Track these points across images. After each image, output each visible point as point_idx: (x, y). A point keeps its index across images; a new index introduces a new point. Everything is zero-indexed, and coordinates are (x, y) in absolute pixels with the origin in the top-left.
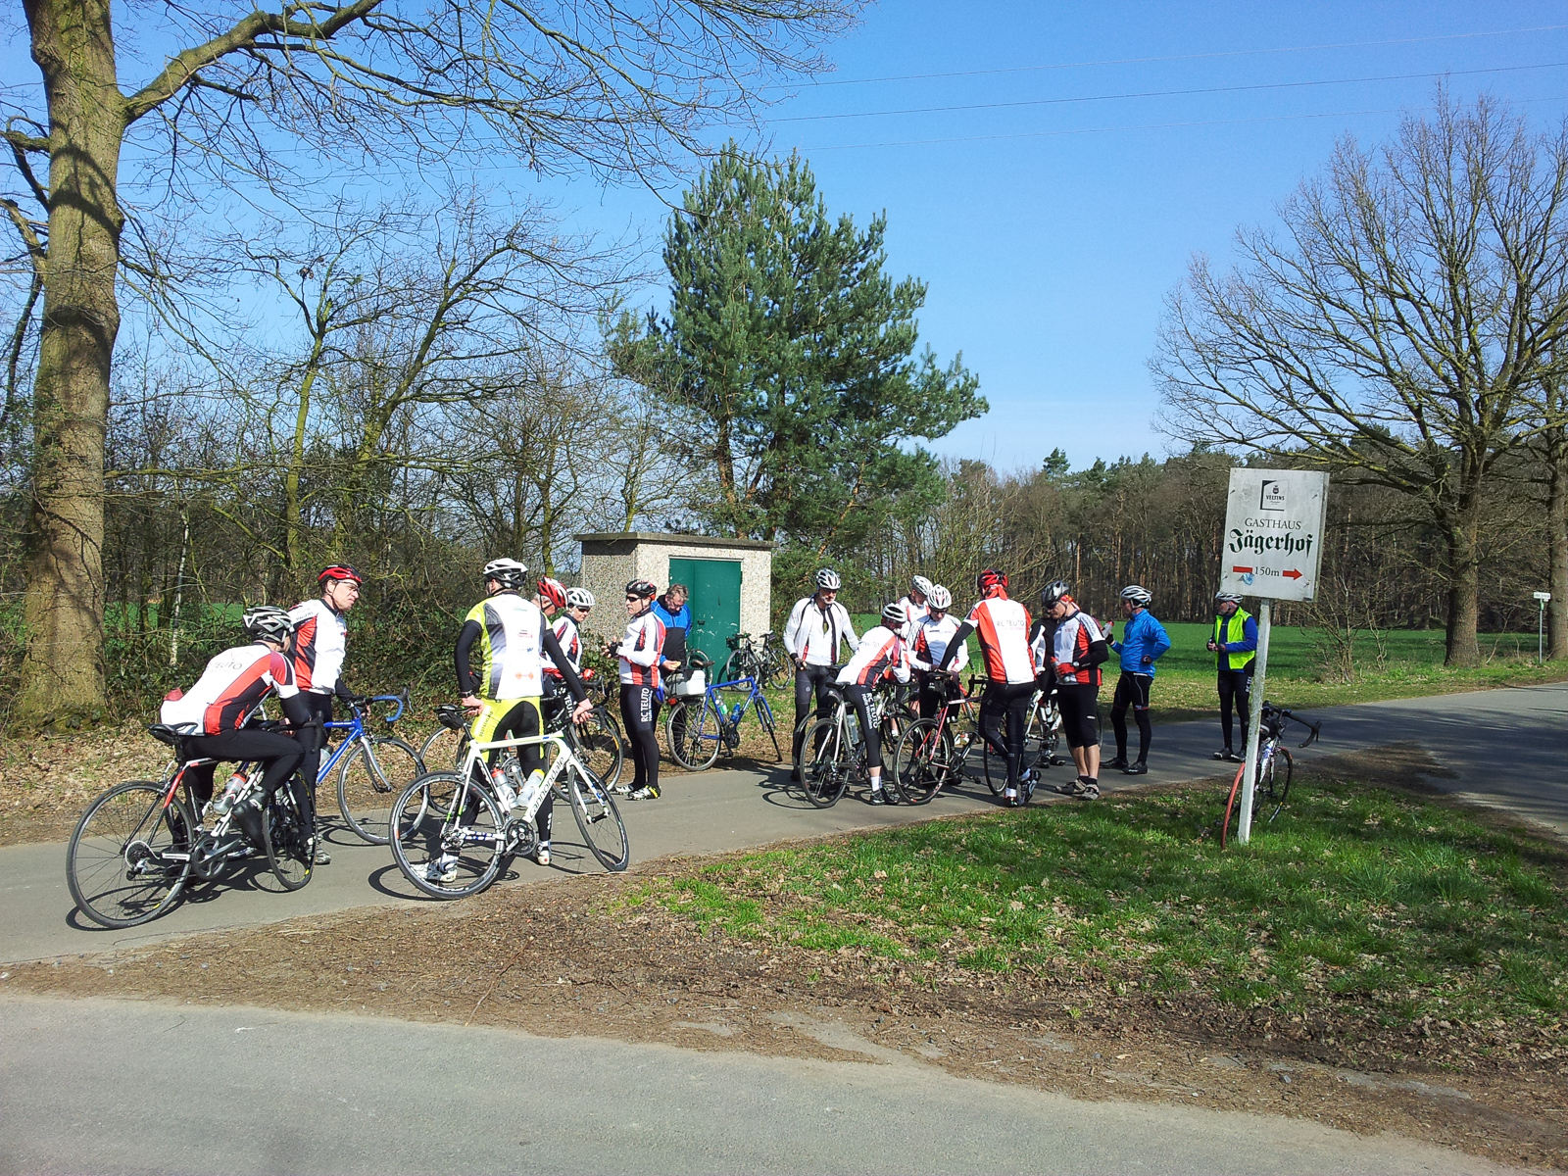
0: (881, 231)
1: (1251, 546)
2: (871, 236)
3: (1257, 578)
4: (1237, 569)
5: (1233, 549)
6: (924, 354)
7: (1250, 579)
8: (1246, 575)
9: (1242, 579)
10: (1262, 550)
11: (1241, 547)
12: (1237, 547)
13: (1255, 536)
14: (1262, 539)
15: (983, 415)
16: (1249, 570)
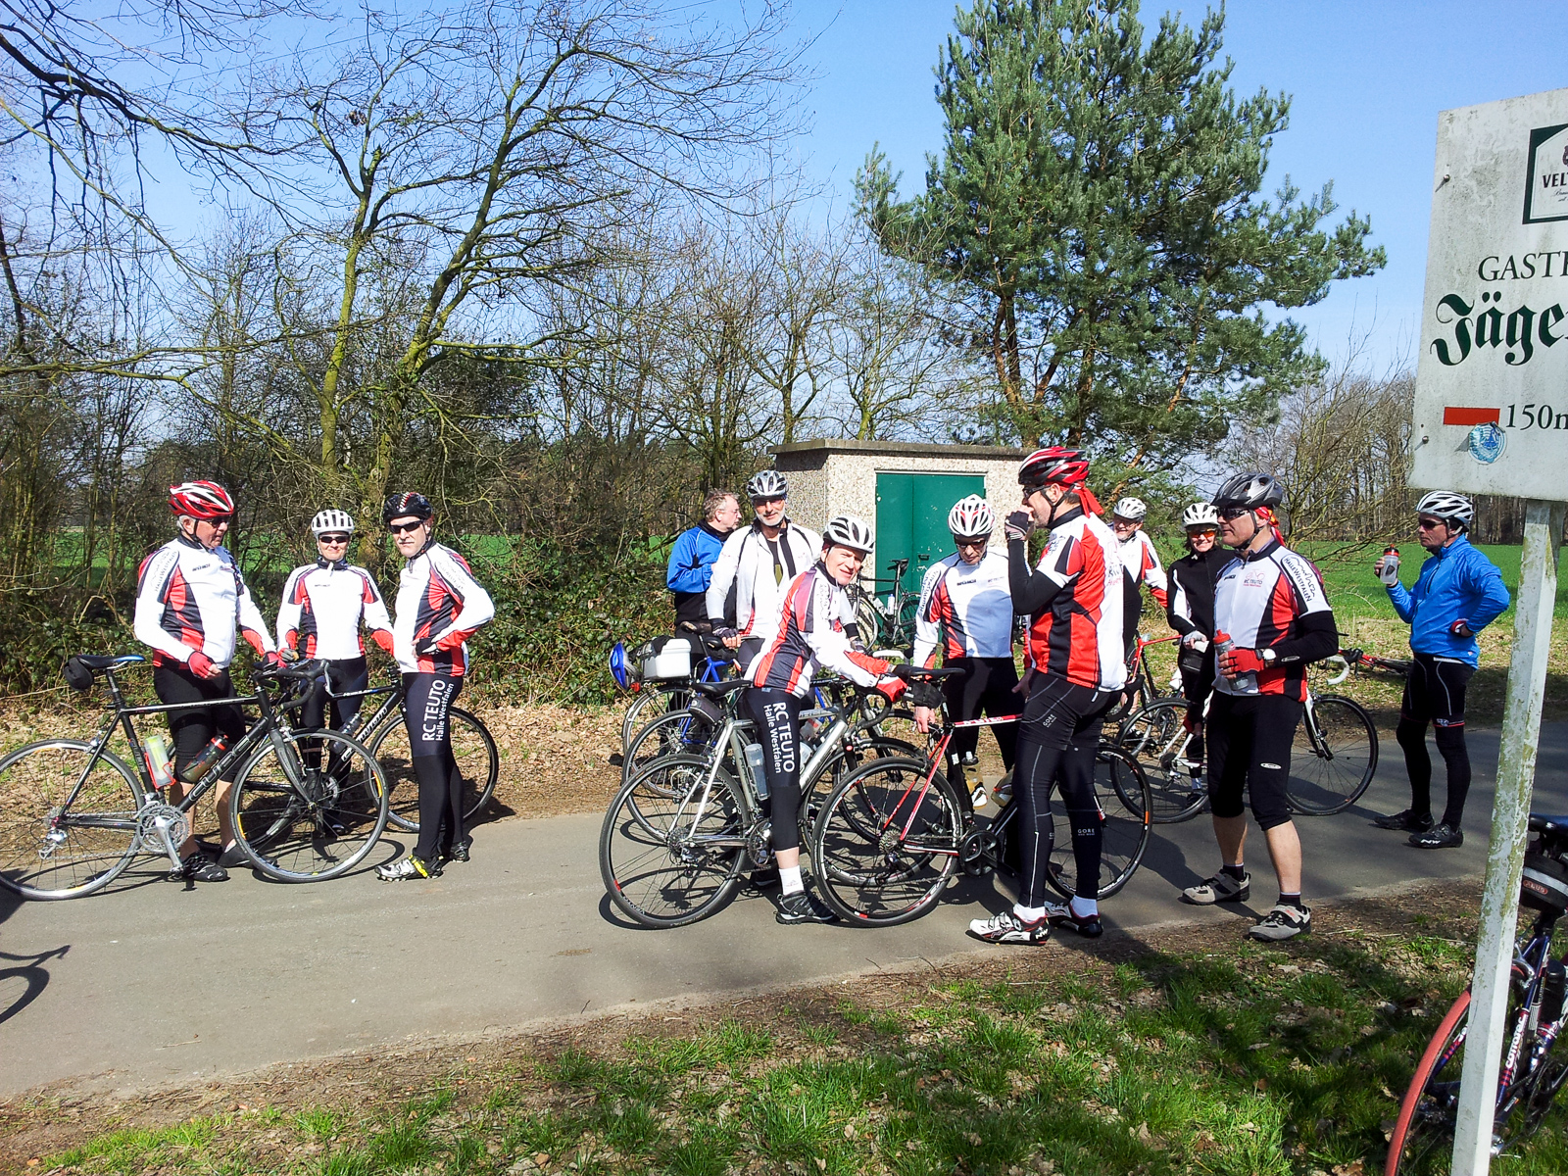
0: (1218, 29)
1: (1495, 341)
2: (1203, 38)
3: (1513, 438)
4: (1455, 416)
5: (1444, 356)
6: (1282, 190)
7: (1491, 444)
8: (1479, 432)
9: (1468, 445)
10: (1528, 350)
11: (1465, 349)
12: (1454, 349)
13: (1506, 308)
14: (1527, 314)
15: (1378, 271)
16: (1489, 416)
